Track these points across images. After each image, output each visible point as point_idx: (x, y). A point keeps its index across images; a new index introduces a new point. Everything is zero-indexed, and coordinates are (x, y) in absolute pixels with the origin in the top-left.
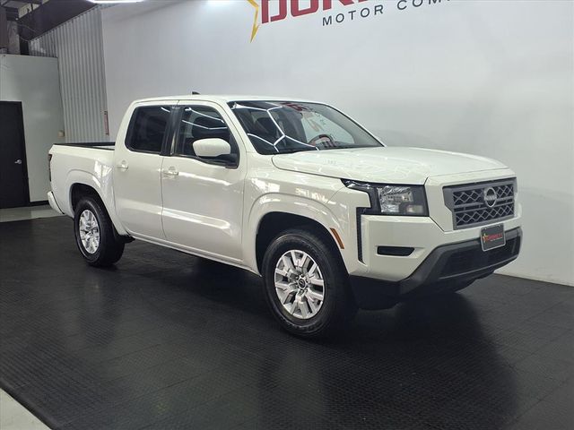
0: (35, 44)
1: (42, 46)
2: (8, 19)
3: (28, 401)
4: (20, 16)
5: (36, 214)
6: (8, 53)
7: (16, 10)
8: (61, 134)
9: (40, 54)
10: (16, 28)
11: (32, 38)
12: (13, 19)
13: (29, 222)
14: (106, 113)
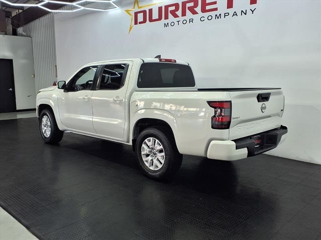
0: (20, 30)
1: (24, 31)
2: (6, 17)
3: (12, 212)
4: (13, 16)
5: (20, 116)
6: (6, 34)
7: (11, 13)
8: (33, 76)
9: (22, 35)
10: (10, 22)
11: (19, 27)
12: (9, 17)
13: (16, 120)
14: (56, 66)
